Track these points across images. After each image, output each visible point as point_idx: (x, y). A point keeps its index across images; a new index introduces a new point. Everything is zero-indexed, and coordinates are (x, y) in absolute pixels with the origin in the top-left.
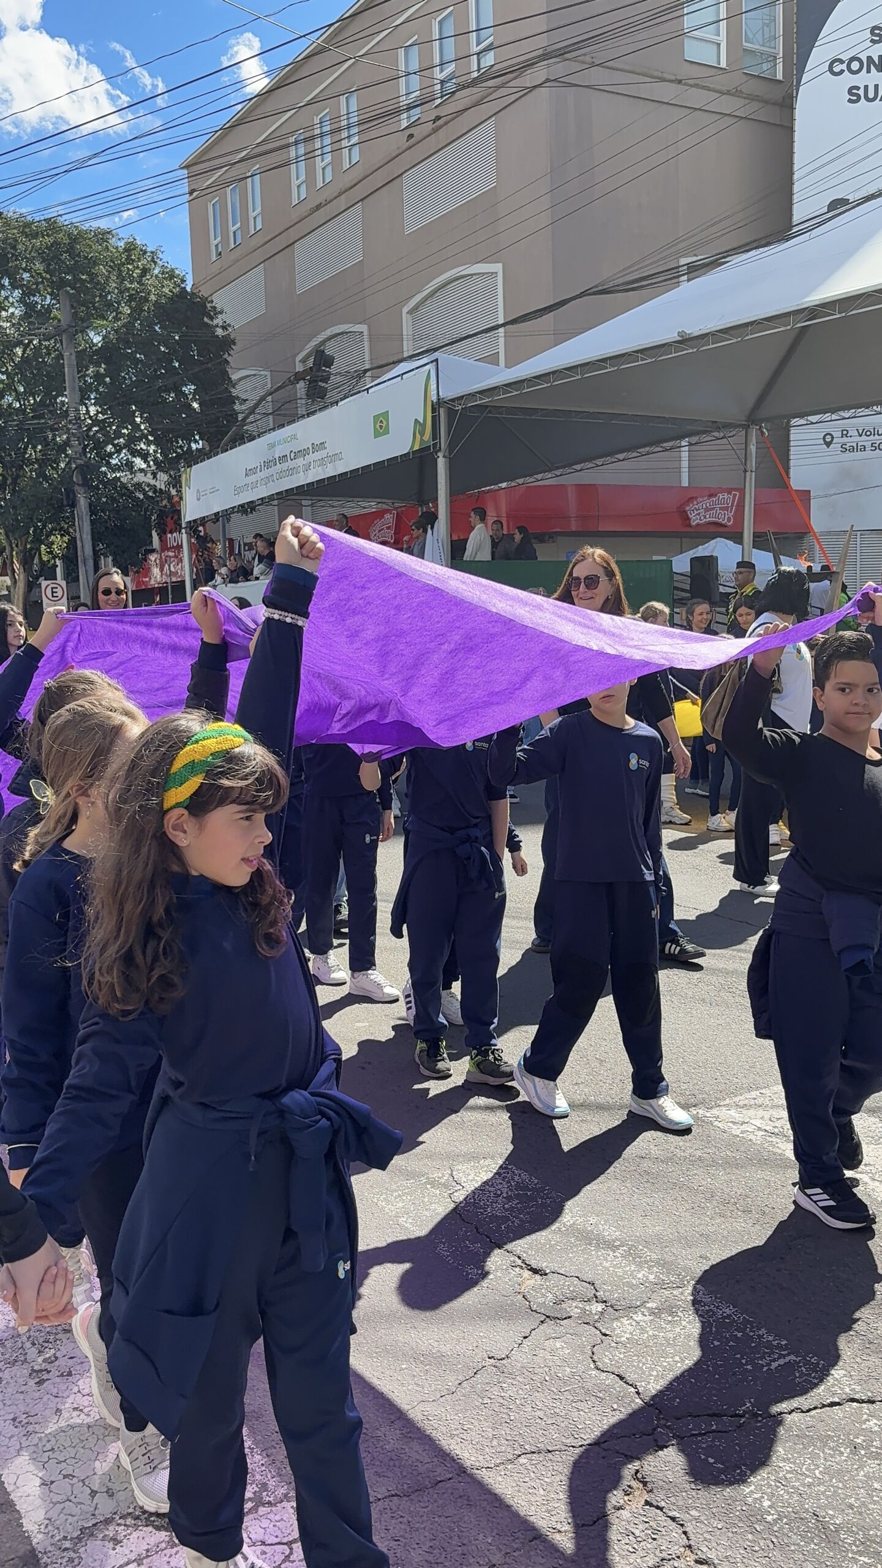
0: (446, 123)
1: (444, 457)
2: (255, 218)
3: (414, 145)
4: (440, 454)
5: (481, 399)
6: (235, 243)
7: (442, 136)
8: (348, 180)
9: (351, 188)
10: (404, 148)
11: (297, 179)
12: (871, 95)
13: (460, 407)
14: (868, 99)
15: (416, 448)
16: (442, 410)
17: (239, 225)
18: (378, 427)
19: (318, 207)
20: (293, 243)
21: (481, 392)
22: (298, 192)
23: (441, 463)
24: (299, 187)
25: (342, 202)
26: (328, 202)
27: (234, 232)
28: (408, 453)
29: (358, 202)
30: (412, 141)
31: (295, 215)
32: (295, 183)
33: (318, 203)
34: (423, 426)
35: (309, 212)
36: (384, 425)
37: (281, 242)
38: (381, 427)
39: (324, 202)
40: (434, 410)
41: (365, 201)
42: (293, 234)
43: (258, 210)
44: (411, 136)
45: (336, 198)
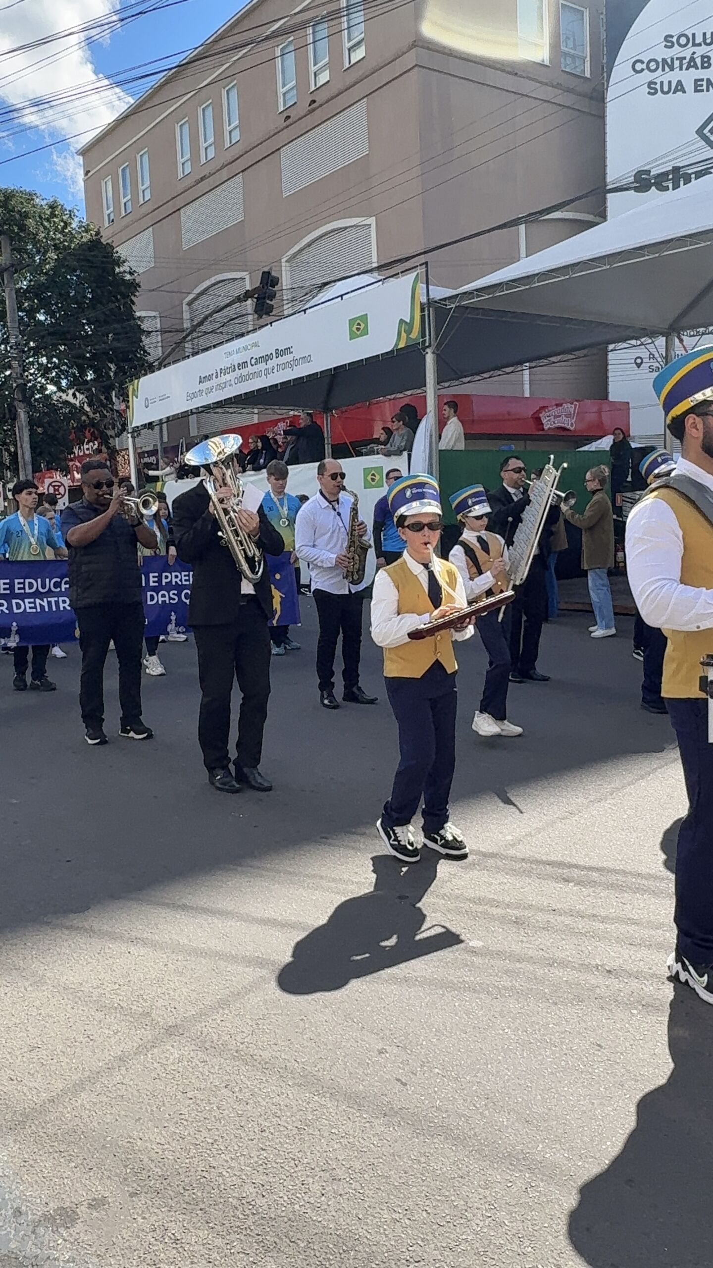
0: (321, 106)
1: (433, 353)
2: (143, 191)
3: (291, 125)
4: (428, 350)
5: (478, 296)
6: (125, 212)
7: (318, 115)
8: (229, 156)
9: (233, 161)
10: (282, 127)
11: (182, 158)
12: (666, 89)
13: (453, 306)
14: (663, 92)
15: (402, 345)
16: (431, 309)
17: (129, 197)
18: (354, 329)
19: (202, 179)
20: (179, 209)
21: (478, 290)
22: (184, 167)
23: (430, 359)
24: (183, 164)
25: (224, 175)
26: (211, 175)
27: (125, 204)
28: (392, 351)
29: (239, 173)
30: (290, 121)
31: (181, 187)
32: (180, 161)
33: (202, 175)
34: (409, 326)
35: (194, 184)
36: (362, 327)
37: (169, 208)
38: (358, 329)
39: (208, 175)
40: (422, 310)
41: (246, 172)
42: (179, 202)
43: (147, 184)
44: (288, 117)
45: (218, 170)
